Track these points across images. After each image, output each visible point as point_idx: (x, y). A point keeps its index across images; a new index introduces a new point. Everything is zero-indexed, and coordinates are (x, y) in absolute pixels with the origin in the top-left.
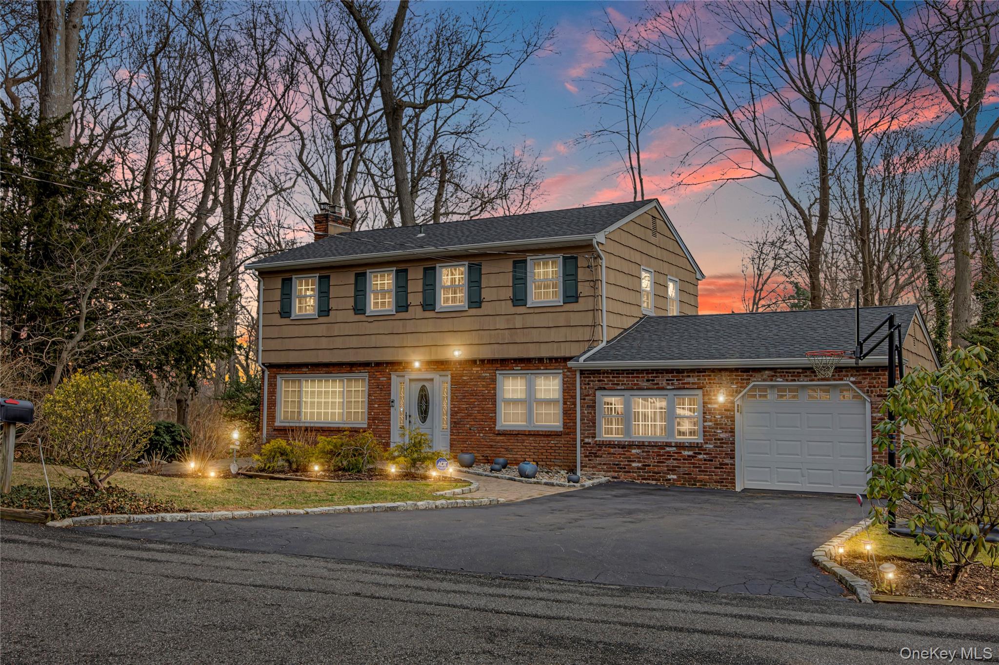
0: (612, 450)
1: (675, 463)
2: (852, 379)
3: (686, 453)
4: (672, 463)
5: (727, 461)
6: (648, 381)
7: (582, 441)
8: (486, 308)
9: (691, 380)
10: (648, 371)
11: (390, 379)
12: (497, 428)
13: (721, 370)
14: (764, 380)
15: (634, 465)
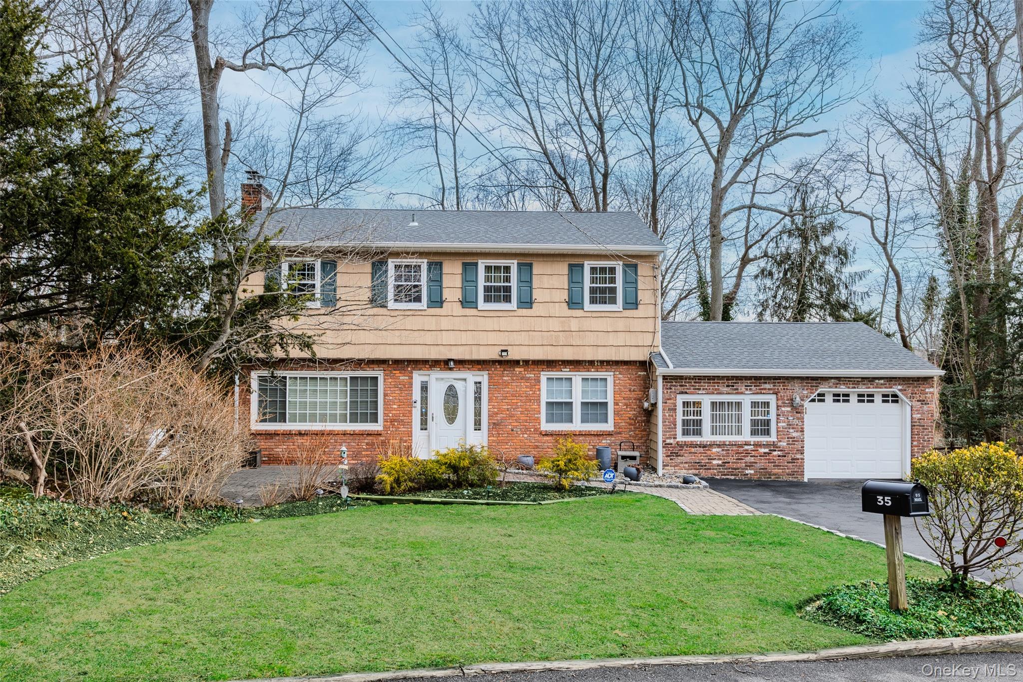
0: (693, 450)
1: (752, 459)
2: (898, 387)
3: (763, 450)
4: (749, 459)
5: (798, 456)
6: (728, 386)
7: (664, 441)
9: (767, 386)
10: (728, 378)
13: (793, 378)
14: (830, 387)
15: (715, 462)
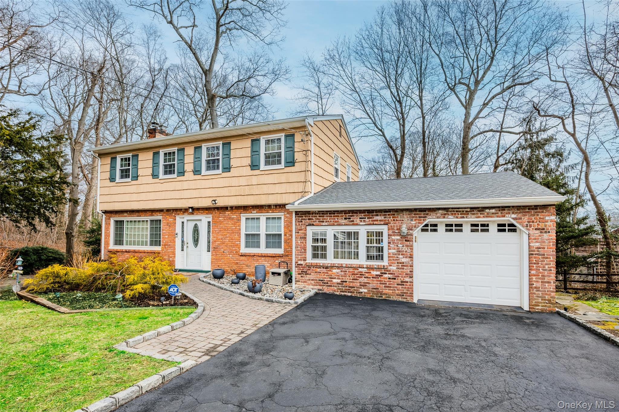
0: (318, 270)
1: (366, 280)
2: (514, 216)
3: (375, 273)
4: (363, 280)
5: (407, 279)
6: (345, 219)
7: (296, 262)
8: (233, 172)
9: (379, 218)
10: (345, 212)
11: (175, 219)
12: (241, 252)
13: (402, 210)
14: (438, 218)
15: (334, 281)
